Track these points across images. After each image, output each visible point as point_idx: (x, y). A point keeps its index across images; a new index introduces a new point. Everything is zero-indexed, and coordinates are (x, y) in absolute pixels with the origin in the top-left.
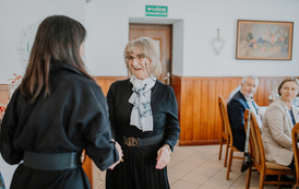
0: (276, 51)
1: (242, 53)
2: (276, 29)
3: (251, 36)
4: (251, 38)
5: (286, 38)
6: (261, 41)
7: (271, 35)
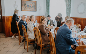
0: (32, 9)
1: (23, 9)
2: (32, 3)
3: (25, 5)
4: (26, 5)
5: (35, 5)
6: (28, 6)
7: (31, 4)
